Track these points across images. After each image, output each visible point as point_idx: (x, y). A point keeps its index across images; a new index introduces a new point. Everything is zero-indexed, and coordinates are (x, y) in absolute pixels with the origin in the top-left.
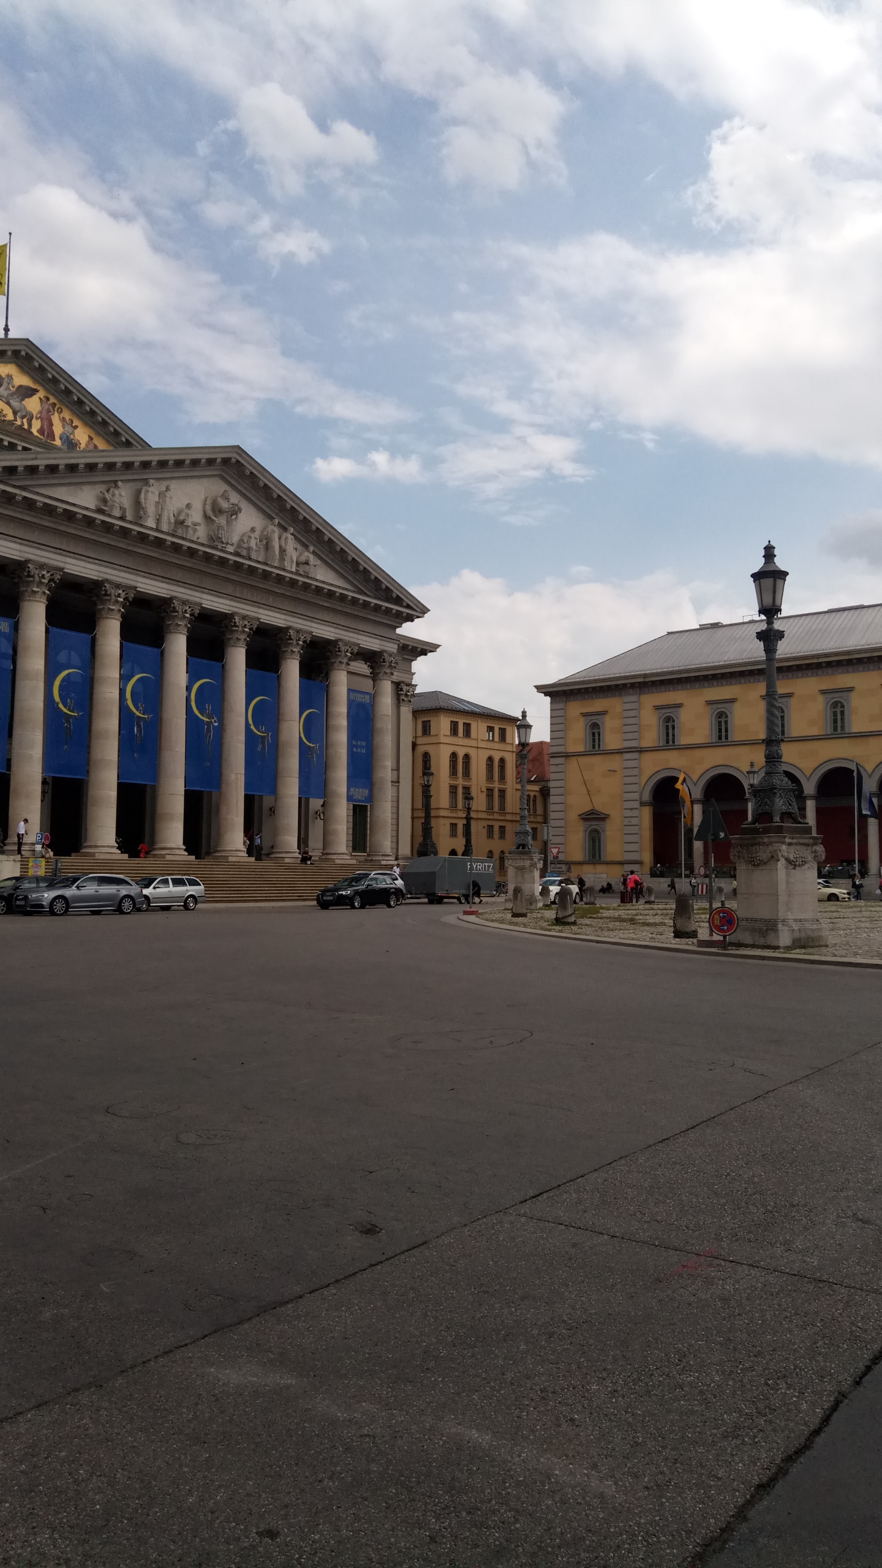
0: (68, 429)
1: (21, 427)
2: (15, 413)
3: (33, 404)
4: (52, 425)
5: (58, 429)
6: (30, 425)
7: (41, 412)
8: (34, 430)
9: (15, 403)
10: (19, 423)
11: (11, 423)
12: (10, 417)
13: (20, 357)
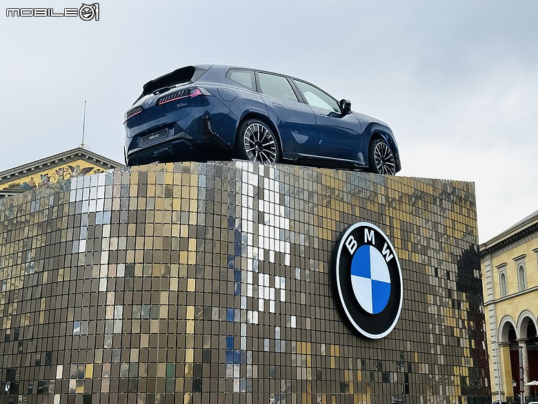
13: (80, 156)
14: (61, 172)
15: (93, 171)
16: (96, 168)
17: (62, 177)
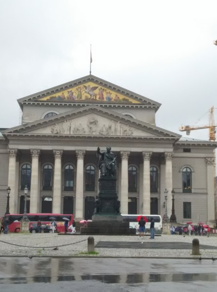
0: (109, 95)
1: (93, 99)
2: (91, 95)
3: (97, 91)
4: (103, 95)
5: (105, 96)
6: (96, 97)
7: (99, 93)
8: (97, 99)
9: (91, 93)
10: (92, 98)
11: (90, 99)
12: (89, 97)
13: (91, 80)
16: (100, 87)
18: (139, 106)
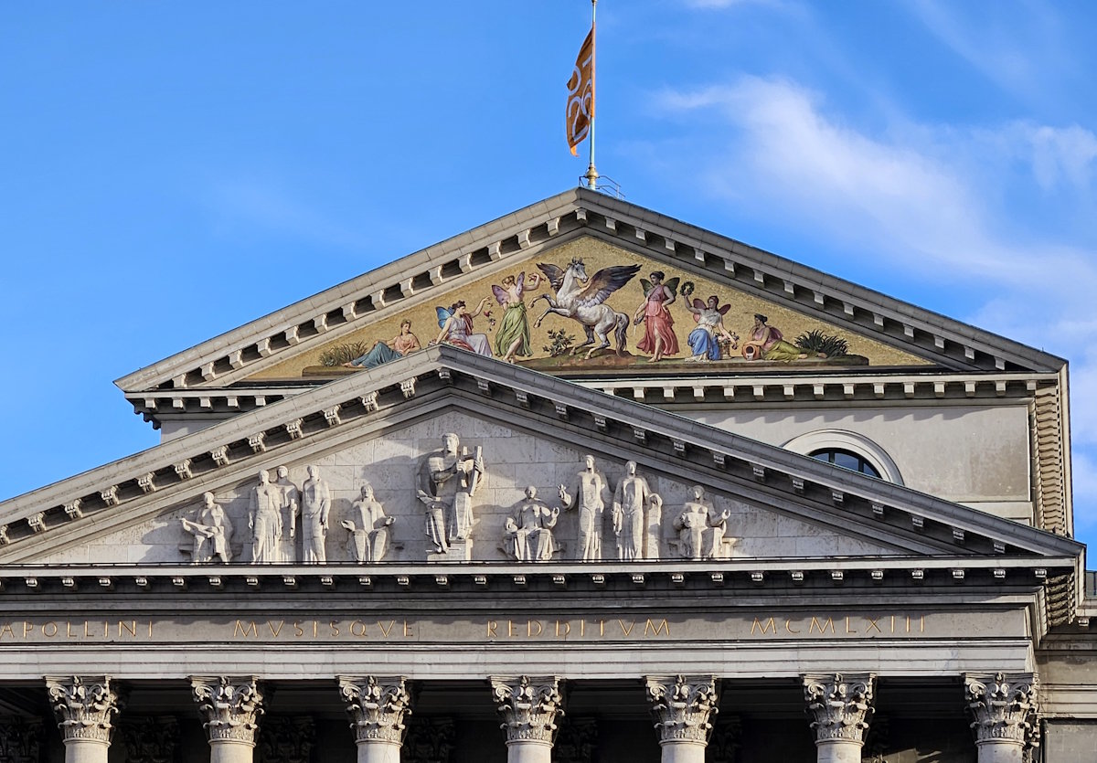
3: (628, 299)
4: (669, 322)
5: (685, 326)
12: (580, 337)
13: (582, 224)
14: (514, 291)
15: (635, 282)
16: (648, 267)
17: (515, 315)
18: (909, 383)
